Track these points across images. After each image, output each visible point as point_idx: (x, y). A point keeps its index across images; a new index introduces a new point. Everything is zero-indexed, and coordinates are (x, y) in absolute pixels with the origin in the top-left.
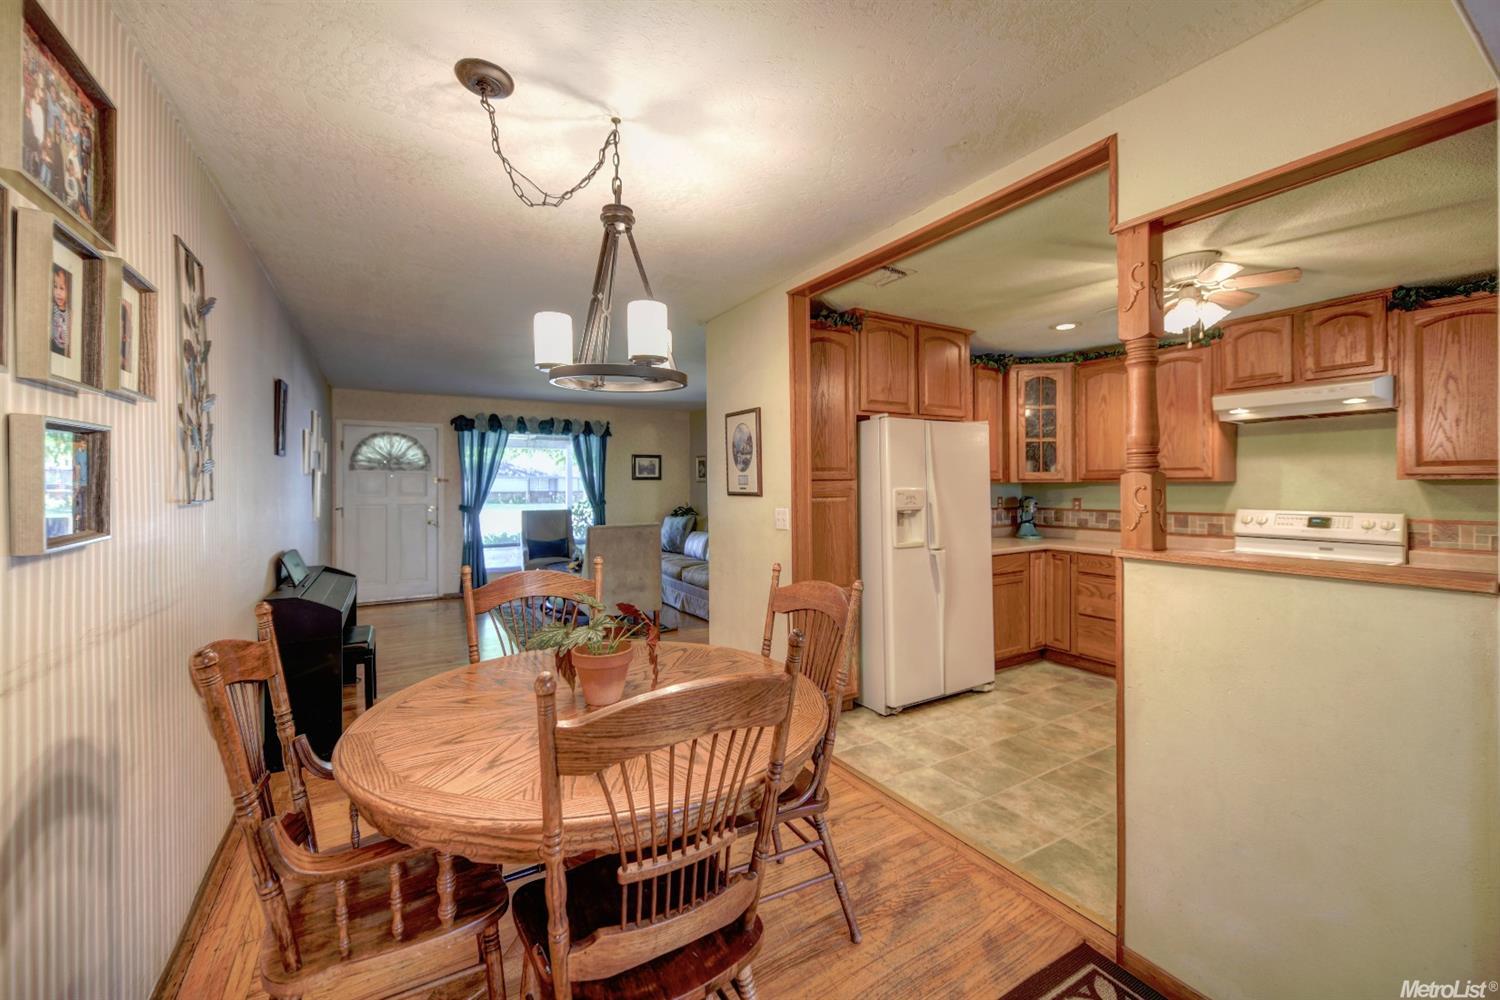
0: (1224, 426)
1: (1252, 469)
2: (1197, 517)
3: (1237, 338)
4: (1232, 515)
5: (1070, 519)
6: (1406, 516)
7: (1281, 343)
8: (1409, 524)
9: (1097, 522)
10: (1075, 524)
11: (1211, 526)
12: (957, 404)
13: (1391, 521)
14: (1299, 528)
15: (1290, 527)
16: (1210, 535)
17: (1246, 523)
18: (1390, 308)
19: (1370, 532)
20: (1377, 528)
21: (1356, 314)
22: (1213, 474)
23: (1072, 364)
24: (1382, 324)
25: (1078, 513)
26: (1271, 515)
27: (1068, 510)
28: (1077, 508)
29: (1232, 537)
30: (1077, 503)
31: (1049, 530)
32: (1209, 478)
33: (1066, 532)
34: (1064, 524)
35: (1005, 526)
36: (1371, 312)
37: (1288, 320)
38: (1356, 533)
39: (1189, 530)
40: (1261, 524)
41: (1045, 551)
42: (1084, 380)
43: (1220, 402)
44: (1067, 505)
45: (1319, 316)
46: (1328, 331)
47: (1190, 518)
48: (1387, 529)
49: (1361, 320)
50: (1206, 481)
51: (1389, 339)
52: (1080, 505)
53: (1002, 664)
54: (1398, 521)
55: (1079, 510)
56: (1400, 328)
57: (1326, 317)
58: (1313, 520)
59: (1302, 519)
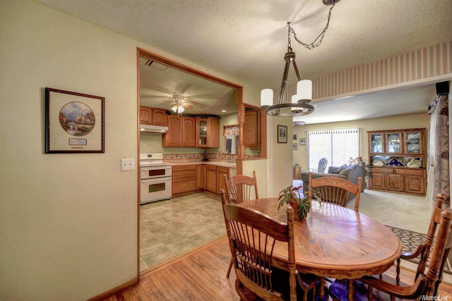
14: (146, 158)
58: (148, 155)
59: (146, 155)
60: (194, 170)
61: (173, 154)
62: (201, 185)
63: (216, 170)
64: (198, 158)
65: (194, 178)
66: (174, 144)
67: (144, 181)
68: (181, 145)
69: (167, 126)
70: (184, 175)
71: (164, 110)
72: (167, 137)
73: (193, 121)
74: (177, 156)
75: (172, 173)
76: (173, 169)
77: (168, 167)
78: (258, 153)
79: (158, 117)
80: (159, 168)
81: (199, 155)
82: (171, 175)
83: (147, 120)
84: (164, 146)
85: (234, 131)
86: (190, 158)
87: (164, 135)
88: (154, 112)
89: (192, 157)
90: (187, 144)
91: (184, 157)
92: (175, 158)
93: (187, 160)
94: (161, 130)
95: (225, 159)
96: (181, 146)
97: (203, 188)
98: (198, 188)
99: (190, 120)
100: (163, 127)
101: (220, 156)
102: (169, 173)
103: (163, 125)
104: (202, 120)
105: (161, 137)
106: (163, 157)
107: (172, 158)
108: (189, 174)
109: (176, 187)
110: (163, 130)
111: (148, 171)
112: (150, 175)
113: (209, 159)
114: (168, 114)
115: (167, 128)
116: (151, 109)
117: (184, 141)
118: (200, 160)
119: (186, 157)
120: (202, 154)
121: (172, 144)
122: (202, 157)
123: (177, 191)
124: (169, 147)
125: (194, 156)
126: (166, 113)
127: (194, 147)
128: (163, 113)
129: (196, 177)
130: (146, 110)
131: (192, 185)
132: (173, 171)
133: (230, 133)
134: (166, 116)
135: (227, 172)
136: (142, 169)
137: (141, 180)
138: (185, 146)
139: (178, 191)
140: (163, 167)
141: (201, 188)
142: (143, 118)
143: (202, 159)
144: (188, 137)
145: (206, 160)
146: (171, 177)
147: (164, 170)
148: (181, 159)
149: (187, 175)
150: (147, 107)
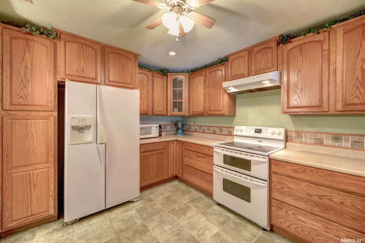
0: (229, 94)
1: (241, 111)
2: (225, 128)
3: (232, 61)
4: (234, 128)
5: (193, 128)
6: (285, 129)
7: (245, 61)
8: (286, 132)
9: (199, 130)
10: (194, 130)
11: (229, 131)
12: (130, 82)
13: (280, 131)
14: (252, 133)
15: (249, 132)
16: (228, 135)
17: (237, 131)
18: (278, 44)
19: (273, 135)
20: (276, 134)
21: (268, 48)
22: (225, 113)
23: (188, 73)
24: (276, 51)
25: (194, 126)
26: (244, 128)
27: (192, 125)
28: (194, 125)
29: (234, 136)
30: (194, 123)
31: (187, 132)
32: (224, 114)
33: (191, 133)
34: (191, 130)
35: (174, 131)
36: (273, 46)
37: (247, 52)
38: (269, 136)
39: (223, 133)
40: (241, 131)
41: (177, 140)
42: (192, 79)
43: (225, 84)
44: (192, 124)
45: (256, 49)
46: (259, 56)
47: (223, 128)
48: (279, 134)
49: (269, 50)
50: (223, 115)
51: (278, 56)
52: (195, 124)
53: (143, 189)
54: (282, 131)
55: (195, 126)
56: (282, 52)
57: (258, 50)
58: (257, 130)
59: (253, 130)
75: (270, 174)
79: (262, 60)
82: (266, 177)
83: (242, 72)
102: (259, 170)
130: (239, 57)
139: (289, 227)
146: (268, 183)
147: (249, 162)
150: (242, 51)
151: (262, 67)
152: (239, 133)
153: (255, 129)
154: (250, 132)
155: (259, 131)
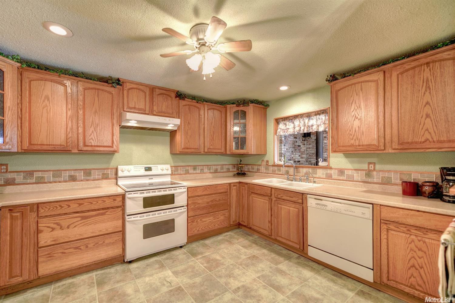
4: (118, 168)
7: (146, 97)
13: (168, 167)
14: (142, 172)
17: (123, 171)
20: (165, 170)
21: (168, 95)
22: (117, 149)
40: (129, 171)
45: (158, 91)
46: (161, 98)
48: (167, 170)
57: (160, 93)
58: (146, 169)
59: (142, 168)
60: (226, 192)
61: (188, 166)
62: (237, 218)
63: (269, 195)
64: (228, 171)
65: (226, 206)
66: (190, 148)
67: (132, 218)
68: (202, 150)
69: (179, 118)
70: (208, 203)
71: (173, 91)
72: (178, 137)
73: (221, 112)
74: (195, 167)
75: (188, 199)
76: (189, 192)
77: (179, 191)
78: (370, 163)
79: (163, 103)
80: (162, 193)
81: (230, 167)
82: (185, 203)
83: (142, 107)
84: (173, 153)
85: (299, 126)
86: (216, 171)
87: (173, 133)
88: (154, 93)
89: (219, 170)
90: (212, 149)
91: (206, 170)
92: (191, 171)
93: (210, 175)
94: (167, 124)
95: (279, 173)
96: (202, 153)
97: (241, 223)
98: (232, 223)
99: (218, 110)
100: (171, 119)
101: (267, 169)
102: (181, 199)
103: (171, 116)
104: (238, 109)
105: (168, 139)
106: (172, 171)
107: (187, 172)
108: (217, 200)
109: (194, 224)
110: (172, 123)
111: (142, 198)
112: (145, 207)
113: (246, 173)
114: (180, 99)
115: (177, 121)
116: (150, 89)
117: (207, 144)
118: (231, 174)
119: (210, 170)
120: (234, 166)
121: (187, 148)
122: (235, 170)
123: (196, 231)
124: (182, 153)
125: (222, 169)
126: (176, 97)
127: (224, 154)
128: (170, 97)
129: (229, 204)
130: (139, 89)
131: (222, 218)
132: (189, 196)
133: (288, 129)
134: (176, 101)
135: (300, 201)
136: (130, 196)
137: (127, 217)
138: (208, 153)
139: (198, 231)
140: (171, 190)
141: (238, 222)
142: (135, 103)
143: (236, 173)
144: (213, 139)
145: (241, 174)
146: (186, 207)
147: (173, 195)
148: (200, 173)
149: (215, 203)
150: (142, 84)
151: (164, 110)
152: (126, 174)
153: (144, 167)
154: (140, 170)
155: (148, 169)
